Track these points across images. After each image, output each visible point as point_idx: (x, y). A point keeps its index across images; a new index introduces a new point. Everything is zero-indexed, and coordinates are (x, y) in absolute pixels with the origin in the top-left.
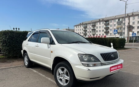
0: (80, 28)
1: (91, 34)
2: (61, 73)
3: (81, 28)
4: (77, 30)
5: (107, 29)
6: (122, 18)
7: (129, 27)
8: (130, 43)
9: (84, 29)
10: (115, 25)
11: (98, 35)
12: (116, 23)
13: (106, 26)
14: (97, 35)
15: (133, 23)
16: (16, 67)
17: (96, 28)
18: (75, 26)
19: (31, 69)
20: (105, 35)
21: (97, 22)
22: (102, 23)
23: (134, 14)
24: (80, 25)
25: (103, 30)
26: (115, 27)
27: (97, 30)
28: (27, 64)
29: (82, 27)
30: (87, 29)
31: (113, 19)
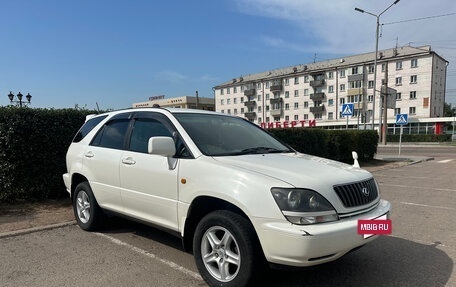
0: (232, 95)
1: (268, 114)
2: (216, 245)
3: (236, 95)
4: (225, 102)
5: (318, 98)
6: (365, 65)
7: (387, 95)
8: (389, 145)
9: (246, 99)
10: (343, 87)
11: (292, 119)
12: (344, 81)
13: (315, 90)
14: (287, 117)
15: (398, 81)
16: (48, 229)
17: (283, 96)
18: (217, 88)
19: (103, 235)
20: (311, 117)
21: (287, 77)
22: (301, 79)
23: (401, 53)
24: (234, 84)
25: (306, 104)
26: (344, 94)
27: (286, 101)
28: (85, 218)
29: (240, 93)
30: (256, 100)
31: (336, 69)
